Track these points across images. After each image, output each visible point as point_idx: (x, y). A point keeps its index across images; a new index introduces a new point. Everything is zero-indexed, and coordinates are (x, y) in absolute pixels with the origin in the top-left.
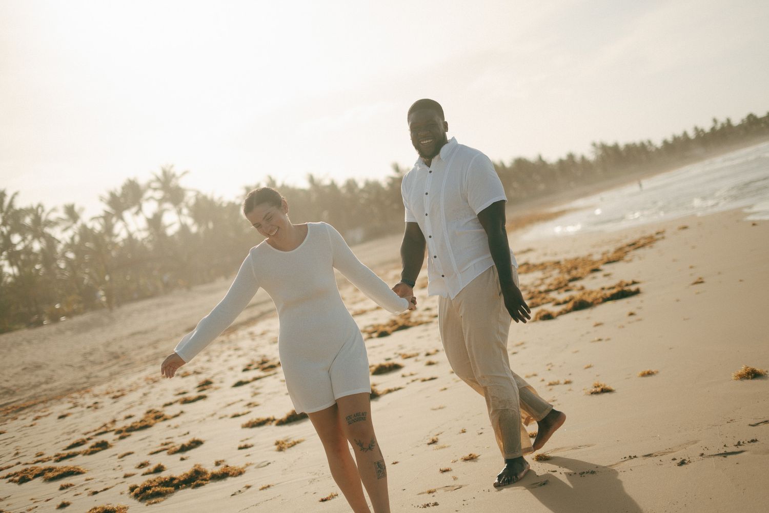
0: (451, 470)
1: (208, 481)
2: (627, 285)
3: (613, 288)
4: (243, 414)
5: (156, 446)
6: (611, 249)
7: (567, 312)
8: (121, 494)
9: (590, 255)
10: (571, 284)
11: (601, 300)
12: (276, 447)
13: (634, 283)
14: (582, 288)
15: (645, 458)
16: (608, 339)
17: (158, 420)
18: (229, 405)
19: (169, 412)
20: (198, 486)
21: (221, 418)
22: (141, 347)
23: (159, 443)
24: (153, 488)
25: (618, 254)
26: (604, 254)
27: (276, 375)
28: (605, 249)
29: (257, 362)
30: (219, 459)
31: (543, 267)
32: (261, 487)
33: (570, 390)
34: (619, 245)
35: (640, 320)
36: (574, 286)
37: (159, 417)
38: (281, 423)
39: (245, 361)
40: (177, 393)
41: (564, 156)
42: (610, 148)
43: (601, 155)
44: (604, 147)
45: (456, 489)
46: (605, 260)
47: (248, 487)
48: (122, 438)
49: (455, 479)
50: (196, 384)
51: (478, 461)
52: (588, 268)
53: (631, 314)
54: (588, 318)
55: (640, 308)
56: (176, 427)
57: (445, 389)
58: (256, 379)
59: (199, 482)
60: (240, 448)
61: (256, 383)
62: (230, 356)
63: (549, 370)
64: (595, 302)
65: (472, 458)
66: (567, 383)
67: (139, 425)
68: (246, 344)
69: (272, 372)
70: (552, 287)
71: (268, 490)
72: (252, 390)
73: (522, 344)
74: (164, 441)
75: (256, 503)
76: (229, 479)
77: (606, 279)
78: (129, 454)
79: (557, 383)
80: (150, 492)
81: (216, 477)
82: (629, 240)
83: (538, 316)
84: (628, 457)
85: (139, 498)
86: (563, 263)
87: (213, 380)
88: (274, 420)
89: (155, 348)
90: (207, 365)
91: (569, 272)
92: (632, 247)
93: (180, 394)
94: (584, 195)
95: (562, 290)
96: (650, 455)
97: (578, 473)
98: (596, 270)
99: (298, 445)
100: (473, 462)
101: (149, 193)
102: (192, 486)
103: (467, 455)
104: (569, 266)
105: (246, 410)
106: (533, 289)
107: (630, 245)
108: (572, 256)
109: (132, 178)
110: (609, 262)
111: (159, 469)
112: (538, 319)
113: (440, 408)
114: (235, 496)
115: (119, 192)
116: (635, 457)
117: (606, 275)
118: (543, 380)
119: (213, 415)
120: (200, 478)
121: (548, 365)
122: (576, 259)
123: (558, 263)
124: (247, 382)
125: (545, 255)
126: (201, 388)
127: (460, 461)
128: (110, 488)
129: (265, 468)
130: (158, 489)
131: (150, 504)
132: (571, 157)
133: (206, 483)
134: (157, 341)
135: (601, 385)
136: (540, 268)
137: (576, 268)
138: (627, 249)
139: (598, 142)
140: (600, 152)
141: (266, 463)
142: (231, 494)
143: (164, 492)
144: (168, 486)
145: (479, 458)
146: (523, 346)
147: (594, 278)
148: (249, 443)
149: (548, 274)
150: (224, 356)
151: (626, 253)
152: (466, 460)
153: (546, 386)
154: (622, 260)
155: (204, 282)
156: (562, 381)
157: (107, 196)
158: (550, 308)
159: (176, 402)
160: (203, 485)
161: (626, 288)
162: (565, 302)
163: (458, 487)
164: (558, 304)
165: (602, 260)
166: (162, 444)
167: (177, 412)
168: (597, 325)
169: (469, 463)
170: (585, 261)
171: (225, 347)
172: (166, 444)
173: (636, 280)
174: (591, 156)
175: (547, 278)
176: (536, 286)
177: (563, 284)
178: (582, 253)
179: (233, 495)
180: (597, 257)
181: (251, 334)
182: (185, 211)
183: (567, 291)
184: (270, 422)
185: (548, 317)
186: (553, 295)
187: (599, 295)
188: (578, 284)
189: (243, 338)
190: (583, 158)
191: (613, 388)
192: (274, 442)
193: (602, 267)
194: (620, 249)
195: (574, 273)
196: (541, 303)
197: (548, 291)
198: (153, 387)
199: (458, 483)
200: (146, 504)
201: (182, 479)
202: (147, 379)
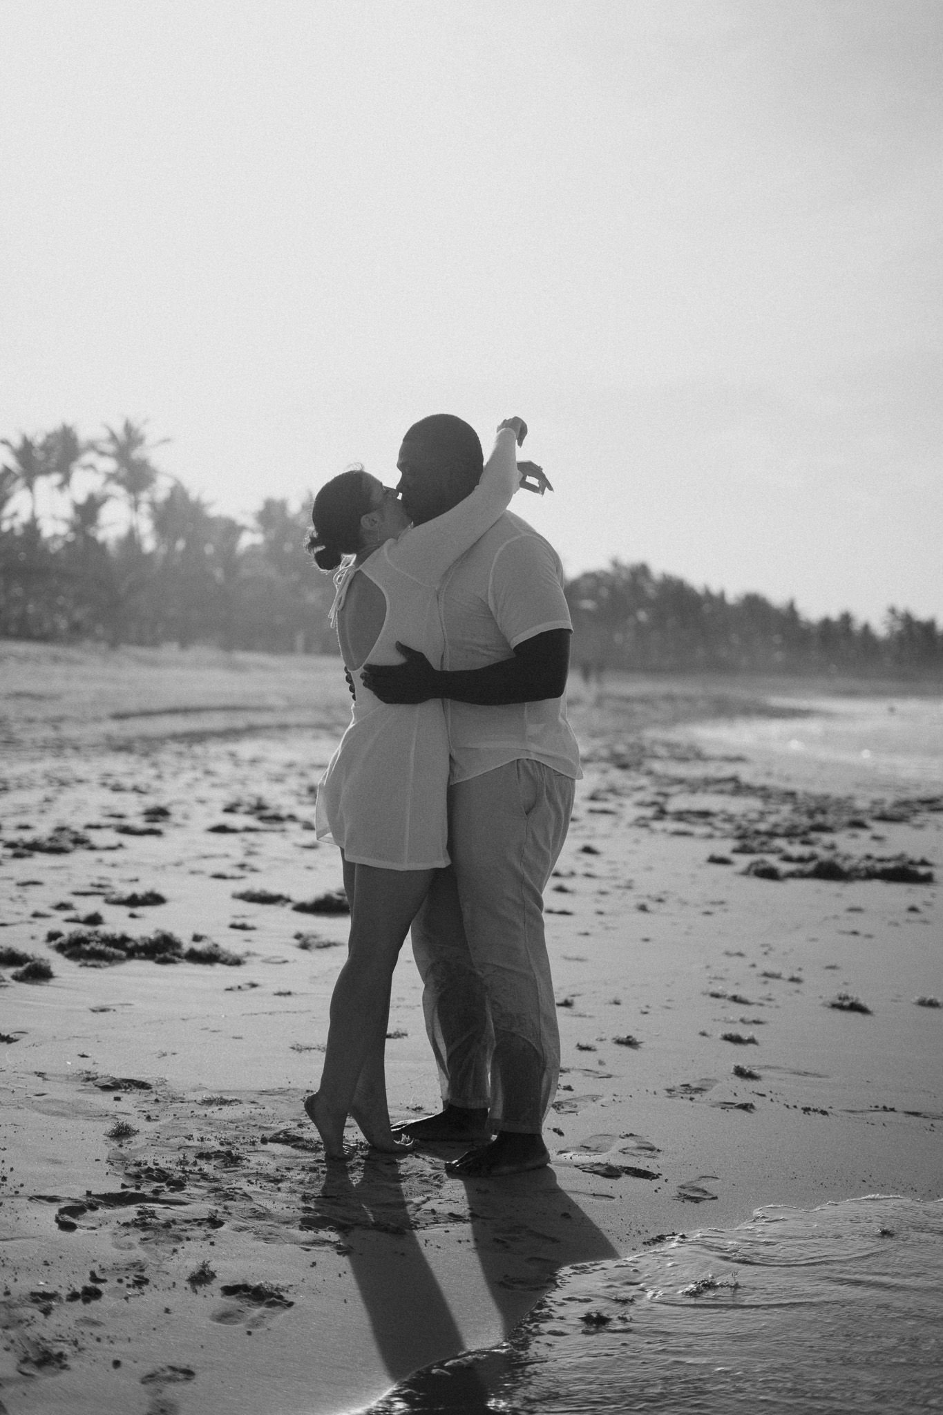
0: (595, 1050)
1: (182, 958)
2: (912, 863)
3: (889, 860)
4: (233, 878)
5: (84, 884)
6: (890, 798)
7: (802, 875)
8: (33, 938)
9: (850, 798)
10: (813, 836)
11: (863, 873)
12: (297, 942)
13: (924, 863)
14: (832, 847)
15: (907, 1115)
16: (869, 936)
17: (79, 846)
18: (205, 857)
19: (96, 837)
20: (165, 961)
21: (193, 873)
22: (31, 721)
23: (89, 881)
24: (93, 944)
25: (902, 810)
26: (875, 803)
27: (284, 834)
28: (876, 795)
29: (249, 804)
30: (200, 932)
31: (764, 793)
32: (276, 990)
33: (798, 991)
34: (903, 796)
35: (925, 922)
36: (819, 839)
37: (80, 841)
38: (302, 908)
39: (225, 796)
40: (107, 813)
41: (835, 615)
42: (919, 624)
43: (899, 633)
44: (908, 620)
45: (601, 1077)
46: (877, 812)
47: (254, 986)
48: (17, 856)
49: (601, 1063)
50: (141, 809)
51: (639, 1049)
52: (846, 818)
53: (913, 909)
54: (838, 895)
55: (927, 904)
56: (114, 865)
57: (586, 934)
58: (249, 830)
59: (168, 955)
60: (233, 926)
61: (251, 837)
62: (197, 780)
63: (765, 954)
64: (854, 874)
65: (629, 1042)
66: (793, 980)
67: (48, 844)
68: (224, 768)
69: (277, 826)
70: (780, 830)
71: (288, 998)
72: (244, 844)
73: (722, 903)
74: (97, 882)
75: (270, 1010)
76: (218, 966)
77: (875, 843)
78: (35, 883)
79: (778, 977)
80: (87, 948)
81: (195, 957)
82: (922, 793)
83: (754, 868)
84: (881, 1106)
85: (66, 952)
86: (800, 796)
87: (172, 810)
88: (288, 900)
89: (56, 728)
90: (156, 784)
91: (811, 814)
92: (925, 807)
93: (113, 816)
94: (852, 694)
95: (797, 840)
96: (916, 1114)
97: (800, 1106)
98: (860, 825)
99: (334, 948)
100: (631, 1049)
101: (88, 458)
102: (157, 959)
103: (624, 1036)
104: (813, 805)
105: (238, 872)
106: (744, 823)
107: (924, 802)
108: (817, 789)
109: (69, 423)
110: (883, 818)
111: (94, 920)
112: (752, 873)
113: (577, 959)
114: (230, 992)
115: (39, 440)
116: (893, 1110)
117: (875, 838)
118: (754, 966)
119: (177, 864)
120: (171, 951)
121: (763, 946)
122: (826, 797)
123: (791, 795)
124: (234, 831)
125: (769, 774)
126: (152, 817)
127: (609, 1042)
128: (12, 925)
129: (279, 966)
130: (101, 947)
131: (86, 965)
132: (846, 619)
133: (180, 962)
134: (61, 719)
135: (852, 998)
136: (760, 793)
137: (824, 812)
138: (917, 807)
139: (901, 608)
140: (899, 627)
141: (280, 960)
142: (225, 988)
143: (111, 954)
144: (116, 947)
145: (640, 1045)
146: (724, 907)
147: (854, 836)
148: (249, 922)
149: (773, 807)
150: (188, 776)
151: (916, 812)
152: (619, 1042)
153: (758, 976)
154: (907, 821)
155: (141, 643)
156: (786, 975)
157: (17, 442)
158: (773, 861)
159: (108, 827)
160: (173, 962)
161: (912, 868)
162: (801, 860)
163: (605, 1075)
164: (788, 859)
165: (871, 811)
166: (93, 885)
167: (113, 843)
168: (852, 910)
169: (624, 1049)
170: (843, 805)
171: (187, 763)
172: (100, 886)
173: (930, 860)
174: (881, 629)
175: (770, 813)
176: (750, 821)
177: (799, 831)
178: (838, 791)
179: (227, 990)
180: (861, 804)
181: (232, 755)
182: (145, 508)
183: (805, 843)
184: (282, 902)
185: (769, 874)
186: (780, 843)
187: (862, 865)
188: (827, 838)
189: (218, 758)
190: (866, 628)
191: (870, 1008)
192: (293, 933)
193: (869, 822)
194: (906, 803)
195: (819, 819)
196: (757, 850)
197: (772, 834)
198: (60, 791)
199: (604, 1070)
200: (79, 963)
201: (140, 943)
202: (46, 775)
